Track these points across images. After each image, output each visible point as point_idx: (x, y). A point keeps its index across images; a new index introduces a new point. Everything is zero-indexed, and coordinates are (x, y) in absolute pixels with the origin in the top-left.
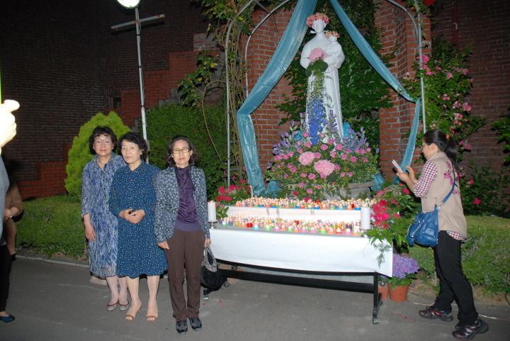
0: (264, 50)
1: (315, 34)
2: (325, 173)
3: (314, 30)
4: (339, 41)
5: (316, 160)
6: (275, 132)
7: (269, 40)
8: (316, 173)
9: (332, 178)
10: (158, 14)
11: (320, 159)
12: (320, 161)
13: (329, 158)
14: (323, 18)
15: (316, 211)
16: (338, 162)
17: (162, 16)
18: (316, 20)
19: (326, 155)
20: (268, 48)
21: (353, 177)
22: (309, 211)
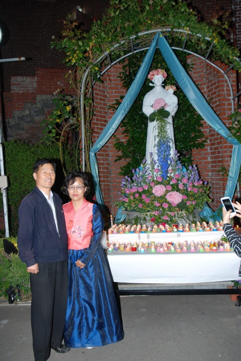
0: (99, 97)
1: (154, 87)
2: (175, 202)
3: (153, 84)
4: (175, 93)
5: (167, 191)
6: (107, 168)
7: (102, 89)
8: (168, 203)
9: (182, 206)
10: (20, 57)
11: (171, 191)
12: (171, 193)
13: (178, 190)
14: (163, 74)
15: (182, 233)
16: (185, 193)
17: (23, 59)
18: (158, 75)
19: (175, 188)
20: (101, 95)
21: (196, 205)
22: (175, 234)
